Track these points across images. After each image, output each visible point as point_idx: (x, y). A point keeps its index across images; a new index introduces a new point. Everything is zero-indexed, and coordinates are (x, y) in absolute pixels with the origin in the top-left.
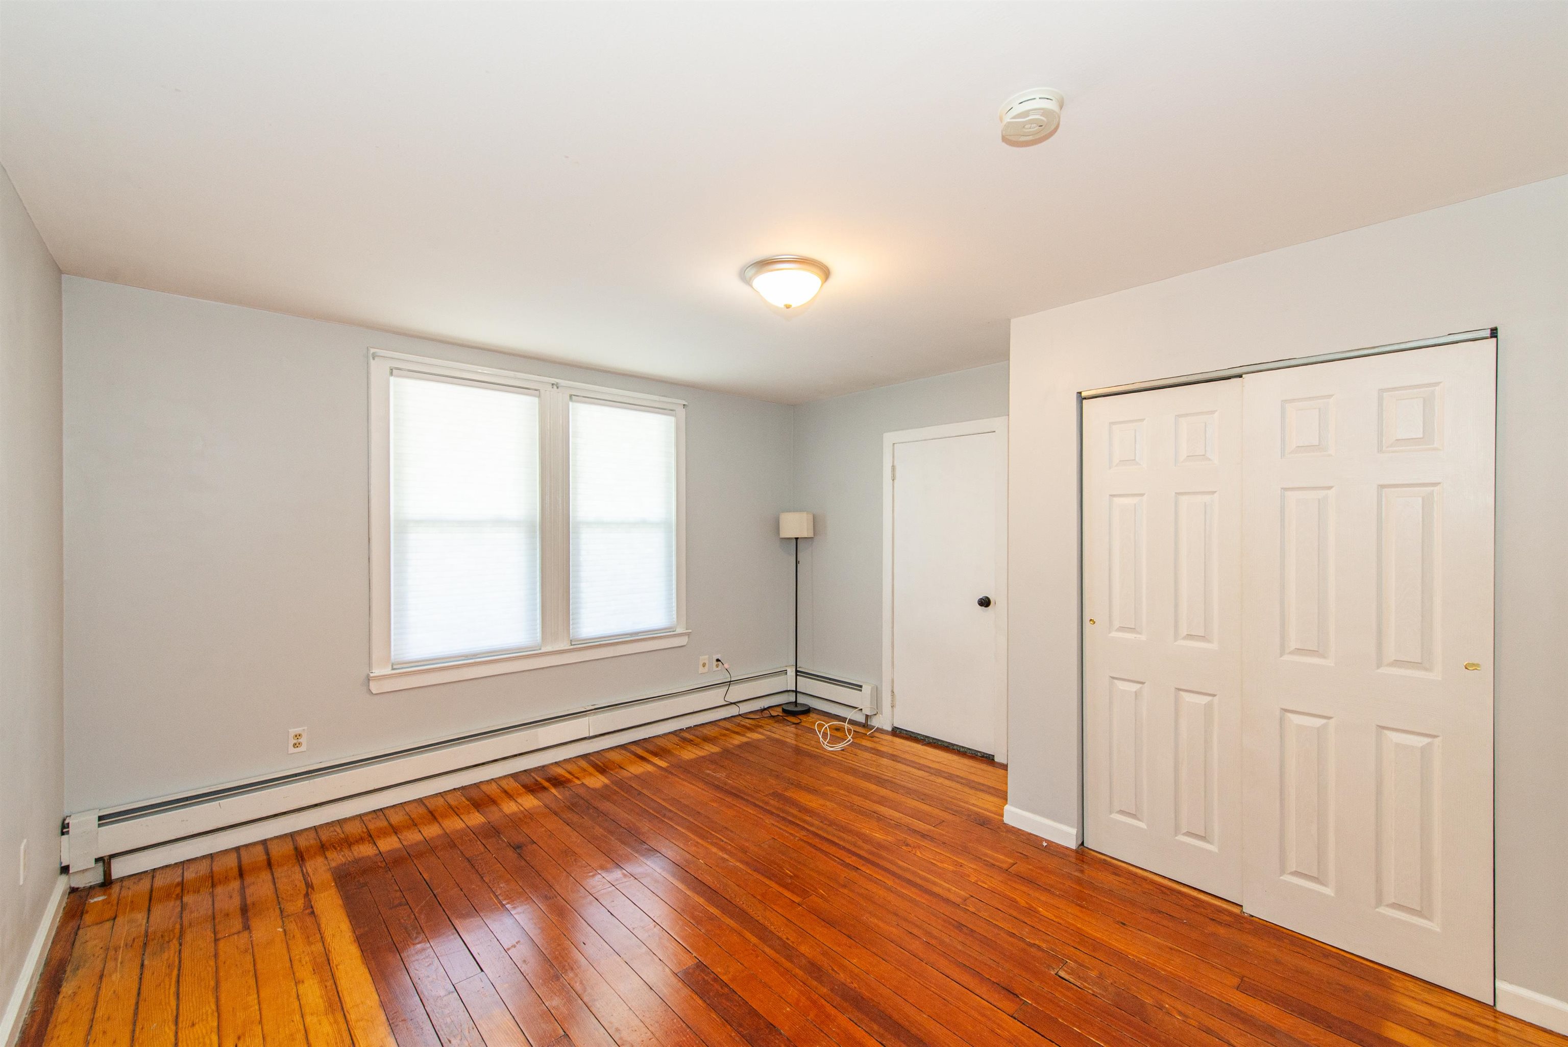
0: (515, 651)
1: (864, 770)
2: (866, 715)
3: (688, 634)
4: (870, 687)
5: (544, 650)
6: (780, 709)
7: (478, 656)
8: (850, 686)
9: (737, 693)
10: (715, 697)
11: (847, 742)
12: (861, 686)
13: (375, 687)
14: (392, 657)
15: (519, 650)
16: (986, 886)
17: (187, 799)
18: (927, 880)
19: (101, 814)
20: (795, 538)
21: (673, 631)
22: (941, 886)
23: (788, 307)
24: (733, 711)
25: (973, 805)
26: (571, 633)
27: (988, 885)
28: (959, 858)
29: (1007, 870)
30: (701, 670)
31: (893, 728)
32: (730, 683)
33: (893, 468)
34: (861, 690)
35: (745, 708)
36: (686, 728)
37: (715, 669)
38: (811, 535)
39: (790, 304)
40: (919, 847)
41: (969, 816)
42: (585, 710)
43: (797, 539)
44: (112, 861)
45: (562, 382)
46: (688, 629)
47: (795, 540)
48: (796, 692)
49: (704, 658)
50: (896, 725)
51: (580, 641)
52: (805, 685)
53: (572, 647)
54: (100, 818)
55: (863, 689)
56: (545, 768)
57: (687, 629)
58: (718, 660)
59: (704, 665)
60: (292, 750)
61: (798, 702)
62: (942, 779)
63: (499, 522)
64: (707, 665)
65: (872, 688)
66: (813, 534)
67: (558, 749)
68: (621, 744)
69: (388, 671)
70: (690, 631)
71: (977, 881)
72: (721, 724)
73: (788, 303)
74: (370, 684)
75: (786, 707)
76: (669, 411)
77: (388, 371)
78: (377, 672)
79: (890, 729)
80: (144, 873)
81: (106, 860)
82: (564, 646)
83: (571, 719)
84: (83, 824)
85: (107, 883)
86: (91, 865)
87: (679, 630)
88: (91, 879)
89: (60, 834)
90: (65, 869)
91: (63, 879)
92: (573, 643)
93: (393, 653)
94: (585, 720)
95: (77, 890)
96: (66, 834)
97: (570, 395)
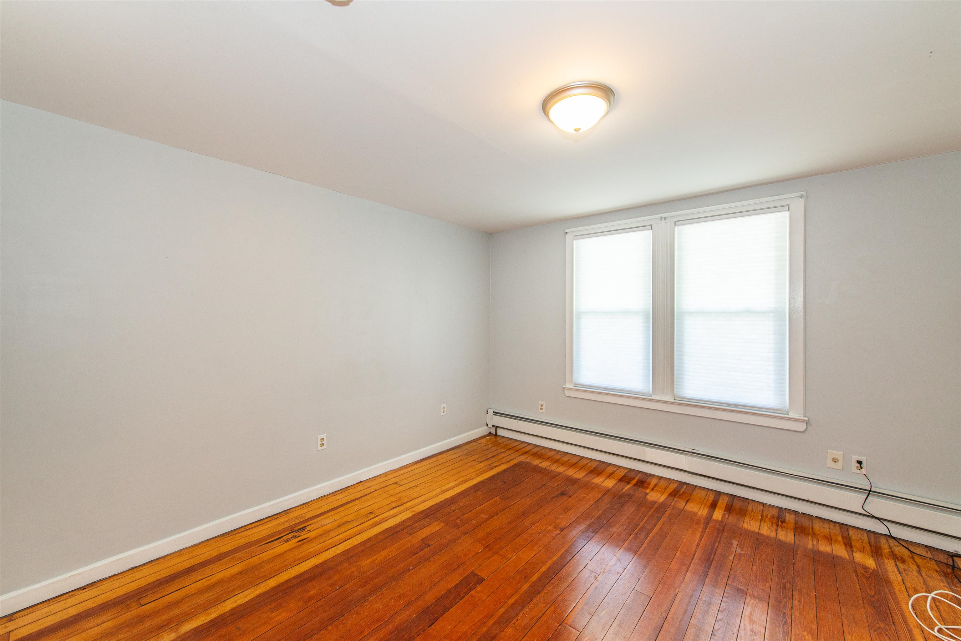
0: (635, 394)
3: (806, 422)
5: (653, 397)
7: (612, 390)
13: (567, 393)
14: (574, 381)
15: (639, 393)
17: (513, 416)
21: (785, 414)
23: (577, 130)
26: (675, 391)
30: (830, 464)
32: (871, 492)
37: (855, 470)
44: (497, 429)
45: (670, 214)
46: (807, 418)
49: (838, 454)
51: (682, 398)
53: (675, 401)
54: (494, 412)
57: (804, 417)
58: (860, 463)
59: (835, 460)
60: (540, 411)
64: (841, 461)
69: (572, 386)
70: (809, 420)
73: (577, 127)
74: (565, 390)
77: (573, 238)
78: (568, 386)
80: (504, 437)
81: (496, 427)
82: (669, 399)
83: (671, 451)
84: (491, 412)
85: (496, 435)
86: (492, 427)
87: (792, 415)
88: (493, 431)
89: (486, 413)
90: (487, 425)
91: (486, 427)
92: (676, 399)
93: (574, 378)
94: (681, 457)
95: (490, 433)
96: (487, 413)
97: (675, 222)
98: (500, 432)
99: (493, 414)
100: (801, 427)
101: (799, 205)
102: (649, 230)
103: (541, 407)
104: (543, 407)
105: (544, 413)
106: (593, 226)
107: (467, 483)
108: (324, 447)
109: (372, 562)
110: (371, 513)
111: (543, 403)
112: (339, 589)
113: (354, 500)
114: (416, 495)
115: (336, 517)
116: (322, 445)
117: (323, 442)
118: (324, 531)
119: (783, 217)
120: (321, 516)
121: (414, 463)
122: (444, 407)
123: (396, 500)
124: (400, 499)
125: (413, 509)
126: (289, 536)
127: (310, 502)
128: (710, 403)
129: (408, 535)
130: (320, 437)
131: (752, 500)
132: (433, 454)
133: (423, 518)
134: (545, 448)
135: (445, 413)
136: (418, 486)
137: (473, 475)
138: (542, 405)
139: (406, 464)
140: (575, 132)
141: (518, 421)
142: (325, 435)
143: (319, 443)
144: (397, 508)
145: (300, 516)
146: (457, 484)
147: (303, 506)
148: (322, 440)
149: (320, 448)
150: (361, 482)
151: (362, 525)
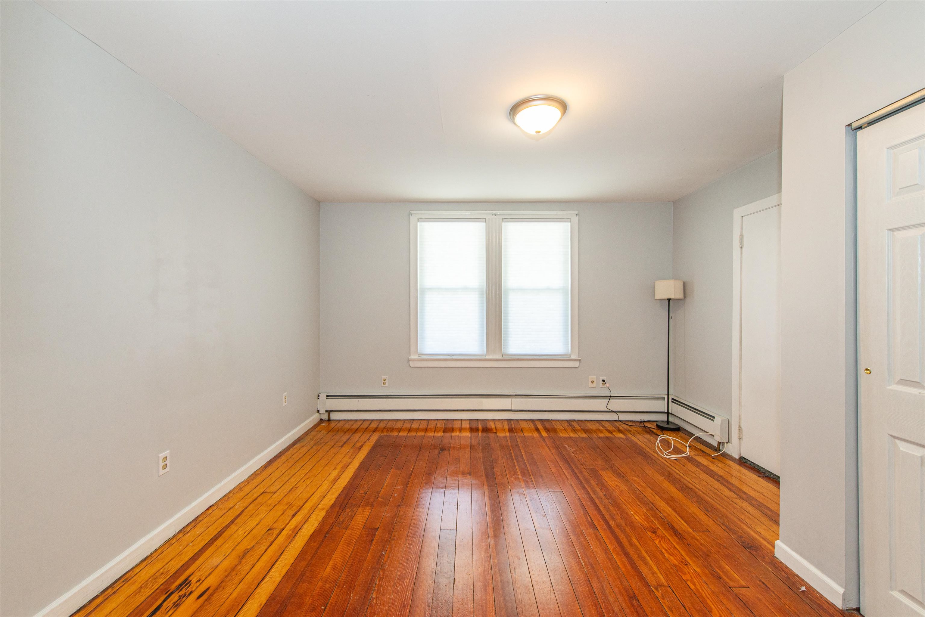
0: (472, 356)
1: (677, 476)
2: (718, 442)
3: (580, 361)
4: (721, 419)
5: (487, 357)
6: (655, 424)
8: (707, 416)
9: (615, 405)
10: (601, 404)
11: (685, 455)
12: (714, 417)
13: (412, 364)
14: (418, 352)
15: (475, 355)
16: (692, 587)
17: (351, 396)
18: (643, 559)
19: (328, 395)
20: (668, 299)
21: (569, 357)
22: (650, 569)
23: (538, 132)
24: (614, 417)
25: (757, 532)
26: (503, 351)
27: (696, 587)
28: (691, 559)
29: (730, 588)
30: (590, 385)
31: (740, 457)
32: (610, 397)
33: (741, 238)
34: (713, 421)
35: (623, 417)
36: (578, 420)
37: (601, 386)
38: (682, 297)
39: (540, 131)
40: (663, 538)
41: (741, 537)
42: (510, 394)
43: (669, 300)
44: (331, 413)
45: (498, 212)
46: (580, 357)
47: (667, 302)
48: (668, 413)
49: (594, 378)
50: (743, 455)
51: (507, 355)
52: (674, 408)
53: (502, 358)
54: (327, 396)
55: (715, 420)
56: (487, 421)
57: (578, 357)
58: (603, 381)
59: (592, 382)
60: (383, 385)
61: (669, 421)
62: (747, 504)
63: (466, 289)
64: (595, 382)
65: (722, 421)
66: (683, 296)
67: (495, 412)
68: (533, 419)
69: (416, 357)
70: (580, 358)
71: (688, 580)
72: (603, 423)
73: (538, 130)
74: (410, 362)
75: (659, 424)
76: (568, 219)
77: (417, 219)
78: (412, 357)
79: (737, 458)
80: (339, 420)
81: (329, 412)
82: (499, 357)
83: (501, 397)
84: (323, 396)
85: (329, 420)
86: (325, 412)
87: (573, 357)
88: (325, 417)
89: (317, 398)
90: (318, 411)
91: (317, 414)
92: (503, 356)
93: (419, 349)
94: (508, 400)
95: (321, 420)
96: (319, 399)
97: (503, 219)
98: (334, 416)
99: (327, 399)
100: (576, 364)
101: (575, 219)
102: (483, 222)
103: (384, 382)
104: (386, 382)
105: (387, 387)
106: (444, 212)
107: (349, 467)
108: (168, 469)
109: (334, 568)
110: (269, 529)
111: (387, 377)
112: (325, 608)
113: (228, 526)
114: (305, 495)
115: (226, 550)
116: (165, 466)
117: (166, 463)
118: (226, 571)
119: (567, 226)
120: (196, 560)
121: (263, 467)
122: (286, 396)
123: (286, 507)
124: (290, 505)
125: (320, 506)
126: (172, 600)
127: (152, 554)
128: (524, 356)
129: (344, 531)
130: (162, 455)
131: (551, 420)
132: (277, 453)
133: (341, 511)
134: (389, 420)
135: (286, 404)
136: (297, 486)
137: (347, 460)
138: (385, 380)
139: (254, 472)
140: (536, 134)
141: (359, 400)
142: (169, 451)
143: (162, 464)
144: (299, 513)
145: (158, 574)
146: (340, 472)
147: (145, 562)
148: (165, 460)
149: (162, 472)
150: (211, 507)
151: (273, 545)
